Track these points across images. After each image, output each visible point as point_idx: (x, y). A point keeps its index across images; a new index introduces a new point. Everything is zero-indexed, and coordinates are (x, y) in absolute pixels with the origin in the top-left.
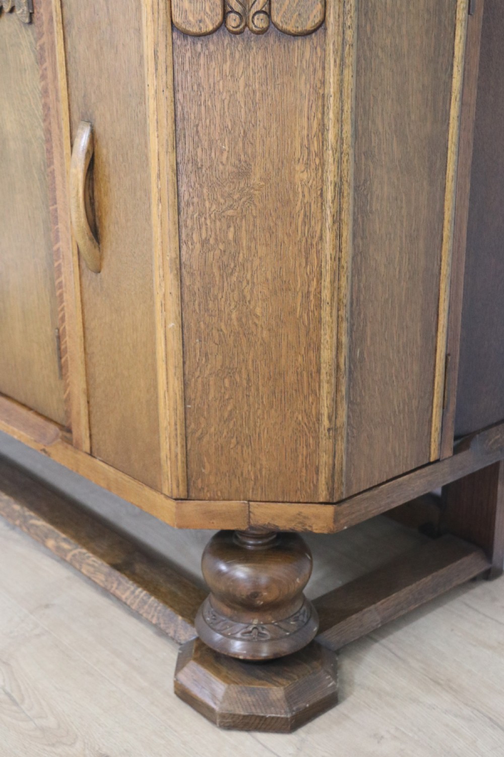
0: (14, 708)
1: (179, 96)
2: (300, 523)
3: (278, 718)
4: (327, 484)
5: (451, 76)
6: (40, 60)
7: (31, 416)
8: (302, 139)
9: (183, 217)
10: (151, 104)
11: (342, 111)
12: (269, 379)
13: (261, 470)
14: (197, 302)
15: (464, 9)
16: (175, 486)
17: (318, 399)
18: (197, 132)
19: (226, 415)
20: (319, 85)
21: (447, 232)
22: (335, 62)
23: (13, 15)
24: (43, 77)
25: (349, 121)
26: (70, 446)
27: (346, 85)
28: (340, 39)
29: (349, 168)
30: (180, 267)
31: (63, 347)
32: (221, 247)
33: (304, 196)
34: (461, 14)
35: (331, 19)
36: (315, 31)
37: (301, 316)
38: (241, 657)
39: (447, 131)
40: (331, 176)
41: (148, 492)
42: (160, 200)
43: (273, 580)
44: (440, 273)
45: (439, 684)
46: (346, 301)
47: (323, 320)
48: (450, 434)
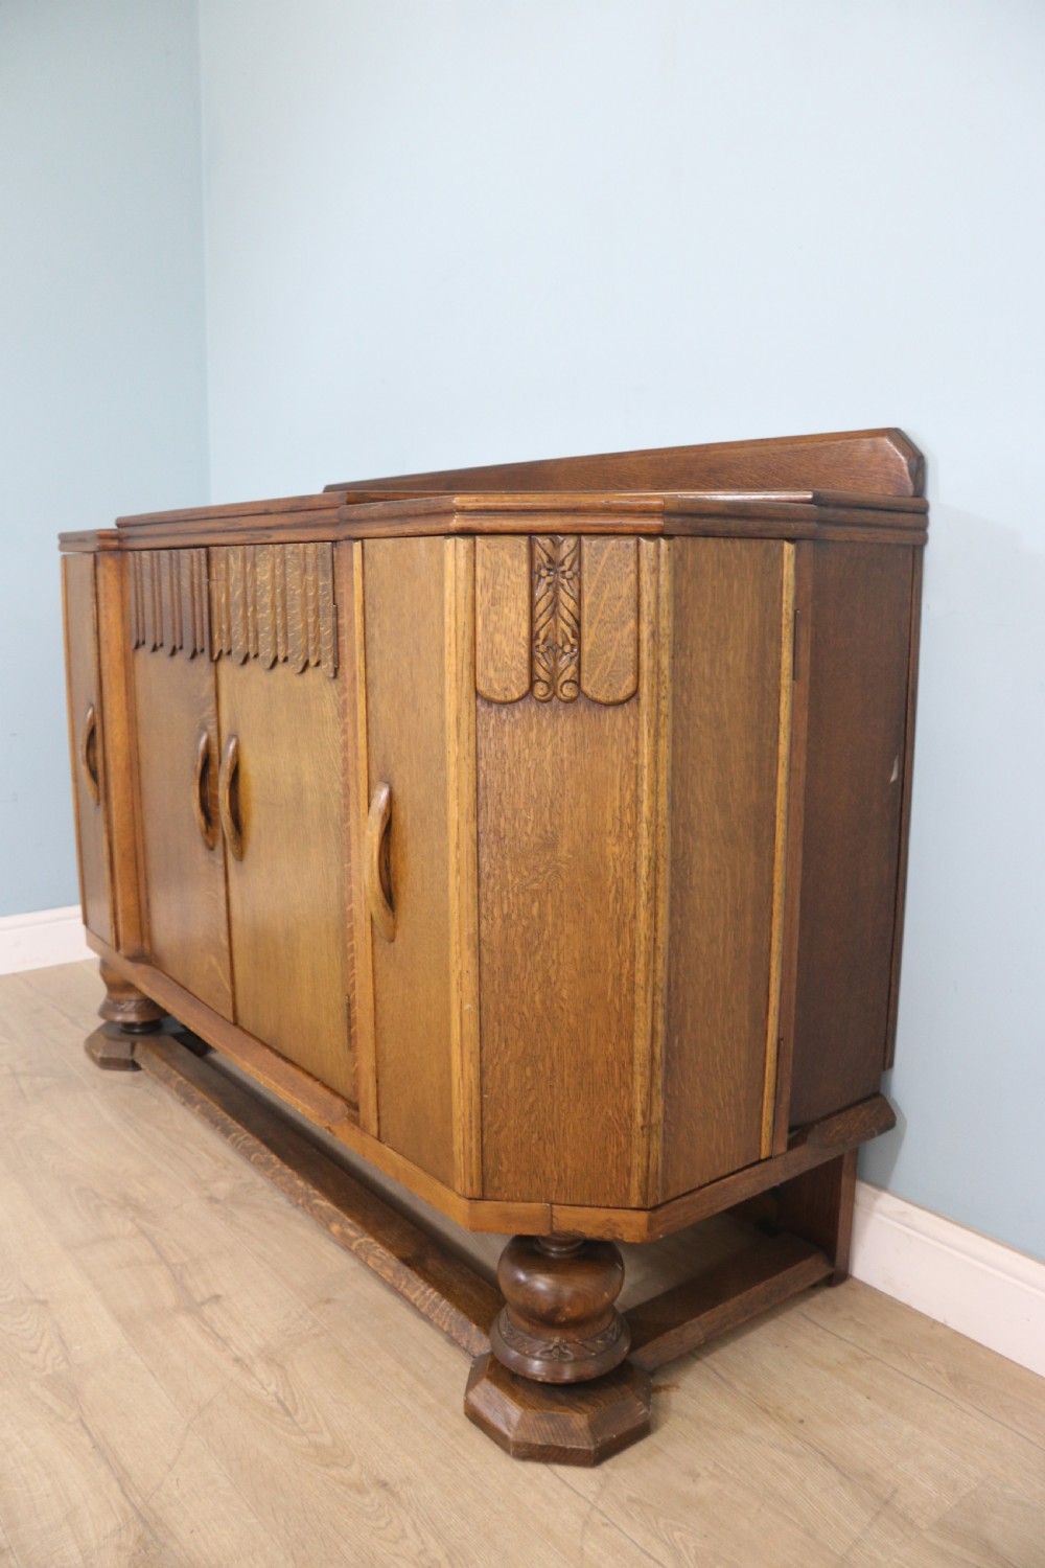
0: (287, 1419)
1: (482, 763)
2: (609, 1230)
3: (580, 1450)
4: (640, 1187)
5: (777, 742)
6: (342, 714)
7: (317, 1087)
8: (614, 811)
9: (483, 890)
10: (452, 771)
11: (657, 782)
12: (576, 1069)
13: (565, 1170)
14: (496, 982)
15: (788, 675)
16: (468, 1184)
17: (631, 1093)
18: (500, 800)
19: (527, 1107)
20: (632, 755)
21: (777, 905)
22: (649, 731)
23: (318, 668)
24: (344, 731)
25: (665, 792)
26: (356, 1127)
27: (660, 756)
28: (654, 709)
29: (665, 842)
30: (479, 944)
31: (352, 1016)
32: (524, 922)
33: (615, 870)
34: (786, 680)
35: (645, 689)
36: (627, 700)
37: (612, 1000)
38: (540, 1379)
39: (775, 798)
40: (645, 851)
41: (438, 1186)
42: (458, 871)
43: (577, 1294)
44: (770, 950)
45: (767, 1412)
46: (662, 985)
47: (637, 1006)
48: (785, 1127)
